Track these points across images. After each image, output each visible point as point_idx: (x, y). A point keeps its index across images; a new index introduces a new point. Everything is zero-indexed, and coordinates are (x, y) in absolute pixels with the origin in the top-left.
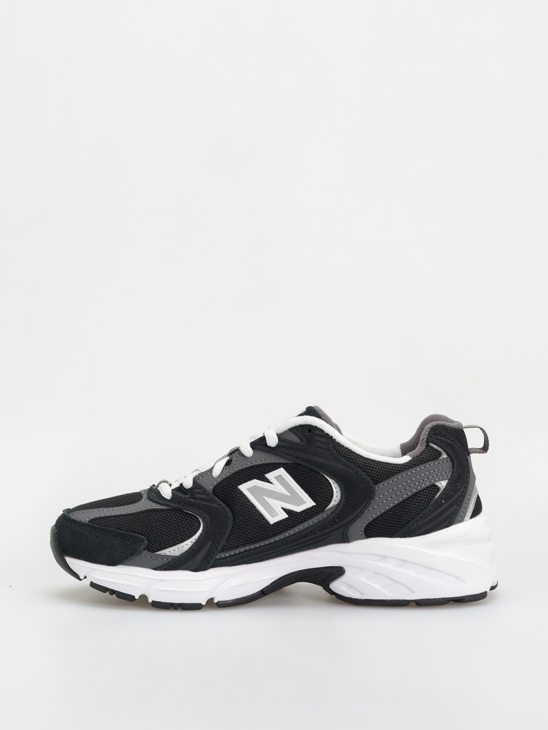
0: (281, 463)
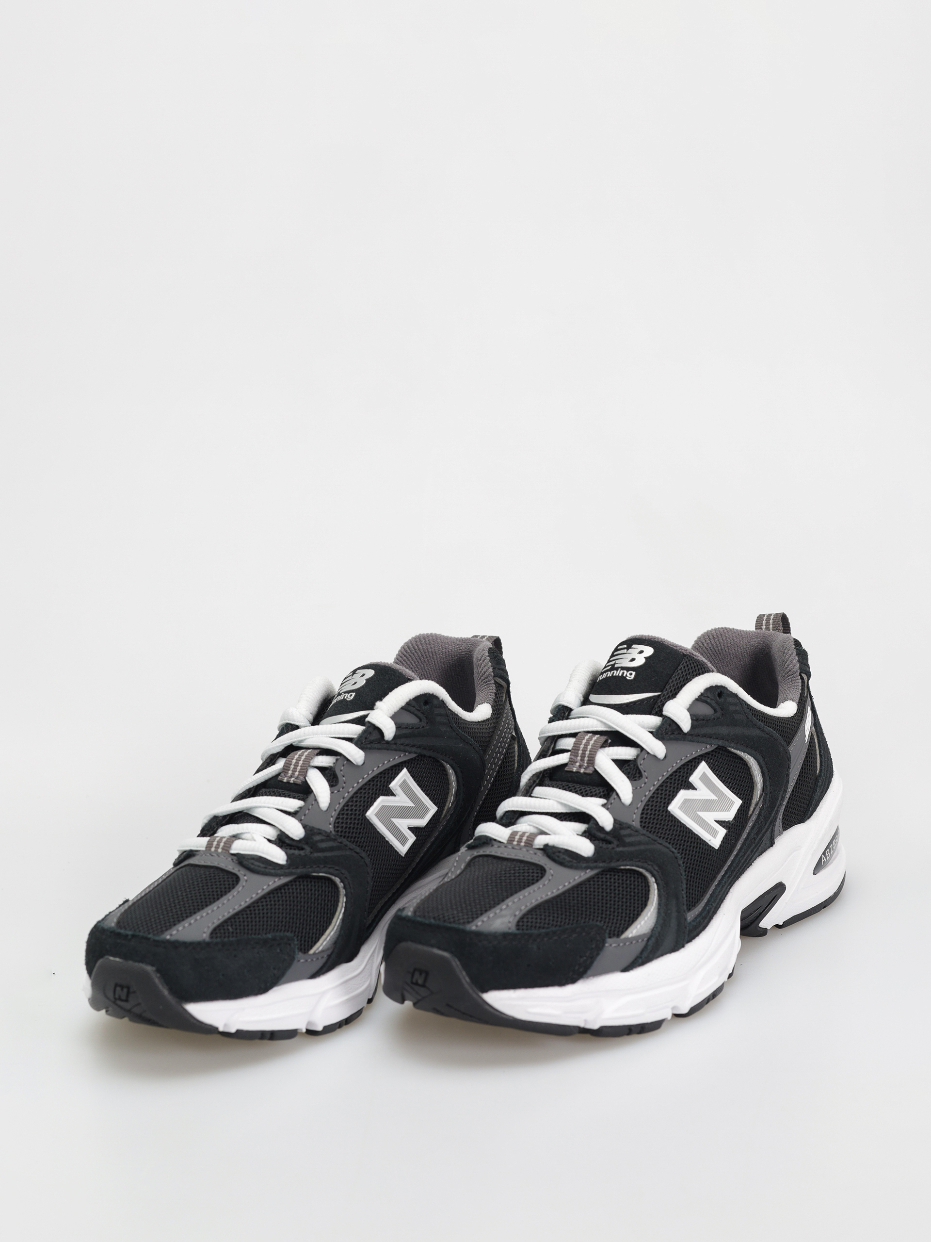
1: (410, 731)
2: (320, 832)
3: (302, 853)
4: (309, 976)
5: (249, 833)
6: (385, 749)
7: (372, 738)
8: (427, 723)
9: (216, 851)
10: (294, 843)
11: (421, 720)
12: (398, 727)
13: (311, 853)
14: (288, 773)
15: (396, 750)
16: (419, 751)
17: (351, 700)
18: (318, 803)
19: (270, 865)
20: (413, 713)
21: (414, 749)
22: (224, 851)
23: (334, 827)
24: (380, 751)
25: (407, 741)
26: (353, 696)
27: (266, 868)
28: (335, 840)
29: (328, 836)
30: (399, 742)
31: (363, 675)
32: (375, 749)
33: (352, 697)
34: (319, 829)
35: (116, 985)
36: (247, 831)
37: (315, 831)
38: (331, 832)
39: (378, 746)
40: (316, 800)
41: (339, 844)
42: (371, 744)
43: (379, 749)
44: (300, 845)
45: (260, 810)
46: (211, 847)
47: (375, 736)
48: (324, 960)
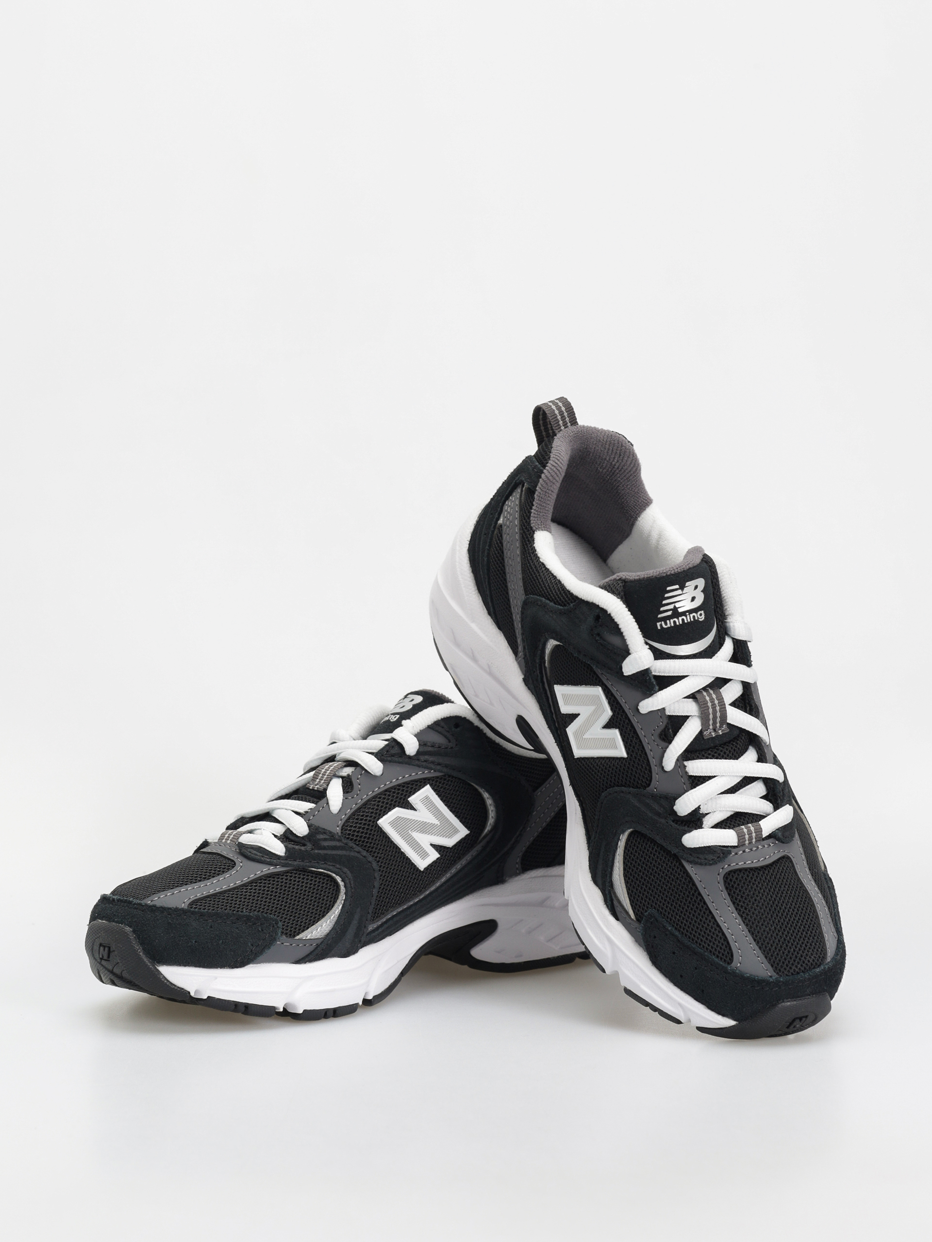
0: (425, 779)
1: (436, 749)
2: (324, 831)
3: (303, 848)
4: (293, 961)
5: (261, 829)
6: (406, 763)
7: (393, 751)
8: (456, 745)
9: (226, 842)
10: (297, 840)
11: (450, 741)
12: (422, 744)
13: (313, 849)
14: (316, 781)
15: (419, 766)
16: (445, 770)
17: (394, 721)
18: (329, 806)
19: (267, 855)
20: (440, 733)
21: (438, 767)
22: (232, 842)
23: (342, 830)
24: (401, 765)
25: (431, 759)
26: (397, 718)
27: (263, 857)
28: (340, 840)
29: (332, 836)
30: (422, 758)
31: (412, 700)
32: (395, 762)
33: (395, 719)
34: (324, 829)
35: (101, 945)
36: (260, 828)
37: (320, 830)
38: (338, 833)
39: (400, 760)
40: (328, 803)
41: (343, 845)
42: (392, 757)
43: (400, 763)
44: (303, 841)
45: (279, 810)
46: (223, 839)
47: (396, 750)
48: (312, 948)
